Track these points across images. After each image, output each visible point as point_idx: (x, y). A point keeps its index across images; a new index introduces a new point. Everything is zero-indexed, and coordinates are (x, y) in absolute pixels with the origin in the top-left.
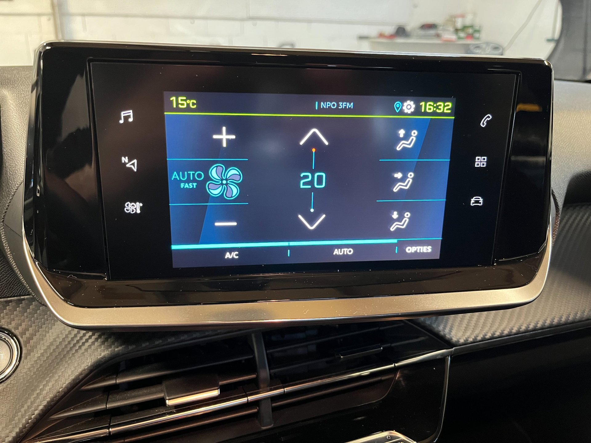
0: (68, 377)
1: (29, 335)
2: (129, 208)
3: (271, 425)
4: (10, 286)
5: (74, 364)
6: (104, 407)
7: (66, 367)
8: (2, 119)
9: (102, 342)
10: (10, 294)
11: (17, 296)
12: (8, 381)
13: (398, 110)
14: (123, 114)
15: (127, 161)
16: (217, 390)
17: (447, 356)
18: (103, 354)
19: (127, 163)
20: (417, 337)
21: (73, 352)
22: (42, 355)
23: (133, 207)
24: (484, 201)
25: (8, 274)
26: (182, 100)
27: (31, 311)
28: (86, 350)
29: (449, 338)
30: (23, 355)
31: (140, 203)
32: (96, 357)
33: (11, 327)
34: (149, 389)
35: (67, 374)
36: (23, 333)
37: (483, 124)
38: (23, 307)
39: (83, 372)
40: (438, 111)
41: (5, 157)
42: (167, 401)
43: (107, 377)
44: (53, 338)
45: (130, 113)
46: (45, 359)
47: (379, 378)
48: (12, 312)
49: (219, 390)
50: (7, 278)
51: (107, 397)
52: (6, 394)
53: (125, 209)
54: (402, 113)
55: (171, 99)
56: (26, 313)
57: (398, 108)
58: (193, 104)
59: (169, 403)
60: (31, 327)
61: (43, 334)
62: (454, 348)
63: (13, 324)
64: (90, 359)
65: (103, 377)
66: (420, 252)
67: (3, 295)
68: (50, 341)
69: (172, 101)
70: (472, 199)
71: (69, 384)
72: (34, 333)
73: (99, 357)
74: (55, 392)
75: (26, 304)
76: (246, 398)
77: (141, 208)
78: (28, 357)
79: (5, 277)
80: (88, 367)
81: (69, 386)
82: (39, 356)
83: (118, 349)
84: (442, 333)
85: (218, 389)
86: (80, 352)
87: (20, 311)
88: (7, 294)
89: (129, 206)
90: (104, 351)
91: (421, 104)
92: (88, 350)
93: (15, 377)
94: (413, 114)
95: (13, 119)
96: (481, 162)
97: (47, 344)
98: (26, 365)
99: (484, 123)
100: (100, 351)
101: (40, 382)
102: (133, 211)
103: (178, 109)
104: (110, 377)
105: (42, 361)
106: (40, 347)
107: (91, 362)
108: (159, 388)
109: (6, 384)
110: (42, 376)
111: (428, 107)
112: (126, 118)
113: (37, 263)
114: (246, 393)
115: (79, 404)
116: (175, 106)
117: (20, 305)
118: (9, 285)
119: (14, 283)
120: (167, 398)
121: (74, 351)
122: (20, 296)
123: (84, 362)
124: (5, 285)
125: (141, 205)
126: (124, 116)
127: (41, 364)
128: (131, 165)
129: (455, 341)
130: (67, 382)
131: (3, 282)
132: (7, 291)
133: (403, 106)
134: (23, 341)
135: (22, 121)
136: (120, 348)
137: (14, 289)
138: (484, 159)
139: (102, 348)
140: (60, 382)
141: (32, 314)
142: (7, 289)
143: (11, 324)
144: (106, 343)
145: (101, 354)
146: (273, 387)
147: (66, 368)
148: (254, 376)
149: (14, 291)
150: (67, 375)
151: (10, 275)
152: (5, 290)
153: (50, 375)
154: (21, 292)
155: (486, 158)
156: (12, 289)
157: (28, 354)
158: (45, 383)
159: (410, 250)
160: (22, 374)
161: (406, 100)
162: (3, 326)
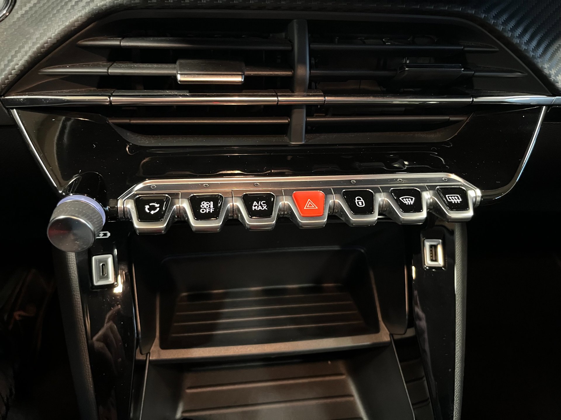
3: (301, 141)
6: (105, 70)
17: (541, 107)
47: (447, 118)
51: (111, 64)
59: (180, 78)
62: (555, 97)
76: (278, 98)
85: (242, 76)
104: (115, 38)
108: (172, 66)
114: (277, 94)
115: (77, 64)
120: (179, 72)
130: (57, 32)
145: (101, 2)
148: (290, 73)
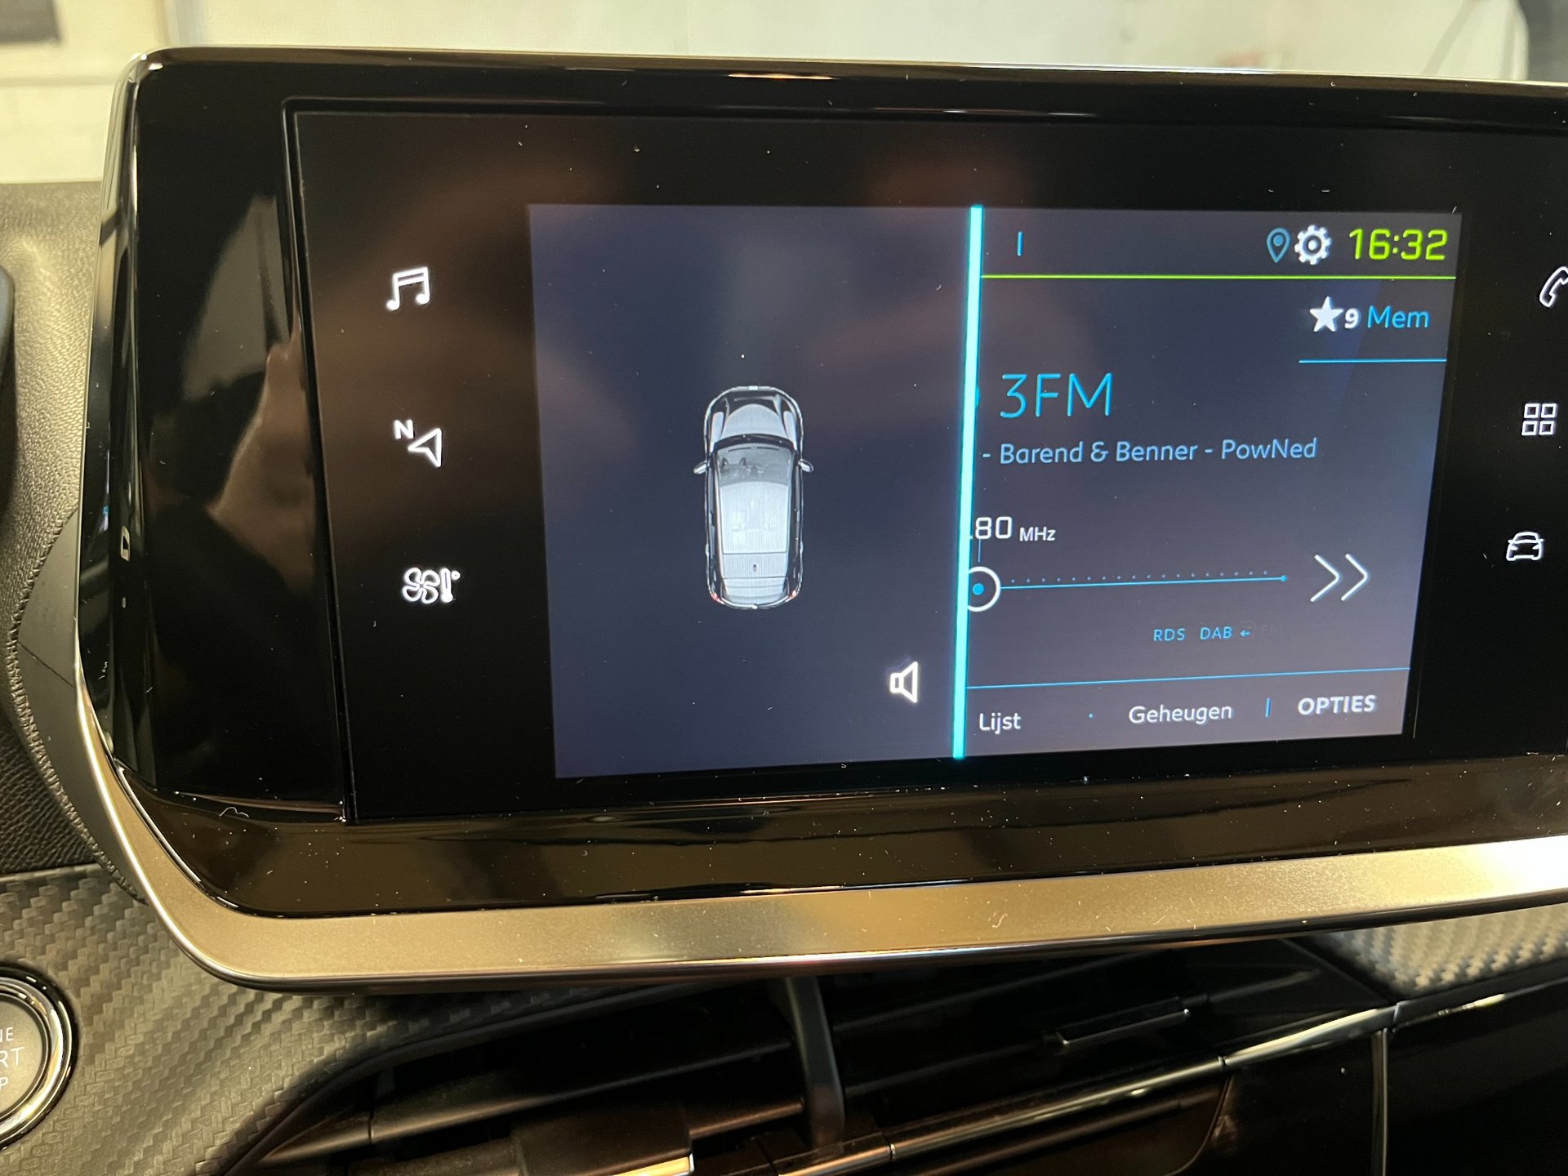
0: (220, 1125)
1: (99, 986)
2: (418, 586)
4: (40, 836)
5: (239, 1083)
7: (215, 1093)
8: (19, 324)
9: (326, 1009)
10: (41, 859)
11: (61, 866)
12: (37, 1136)
13: (1277, 255)
14: (399, 280)
15: (410, 434)
16: (686, 1158)
17: (1377, 1031)
18: (328, 1050)
19: (411, 441)
20: (1288, 973)
21: (237, 1044)
22: (141, 1049)
23: (428, 583)
24: (1545, 544)
25: (34, 798)
27: (105, 910)
28: (276, 1036)
29: (1382, 974)
30: (81, 1052)
31: (451, 569)
32: (308, 1059)
33: (44, 962)
34: (469, 1157)
35: (219, 1115)
36: (82, 982)
37: (1548, 298)
38: (82, 900)
39: (266, 1109)
40: (1405, 256)
43: (341, 1119)
44: (174, 994)
45: (421, 275)
46: (149, 1064)
47: (1175, 1103)
48: (47, 914)
49: (691, 1156)
50: (33, 810)
53: (404, 590)
54: (1291, 263)
56: (90, 918)
57: (1277, 250)
60: (106, 960)
61: (142, 984)
62: (1400, 1004)
63: (52, 953)
64: (288, 1066)
65: (328, 1119)
66: (1341, 714)
67: (19, 864)
68: (164, 1007)
70: (1509, 541)
71: (225, 1147)
72: (115, 981)
73: (315, 1061)
75: (89, 889)
77: (456, 587)
78: (98, 1058)
79: (26, 806)
80: (283, 1093)
81: (226, 1155)
82: (131, 1052)
83: (377, 1032)
84: (1363, 959)
85: (687, 1155)
86: (259, 1042)
87: (74, 911)
88: (31, 858)
89: (417, 579)
90: (331, 1038)
91: (1352, 234)
92: (283, 1037)
93: (58, 1120)
94: (1323, 266)
95: (50, 320)
96: (1539, 419)
97: (154, 1016)
98: (91, 1084)
99: (1551, 293)
100: (322, 1040)
101: (136, 1139)
102: (429, 596)
104: (351, 1119)
105: (140, 1071)
106: (133, 1025)
107: (292, 1075)
108: (502, 1152)
109: (28, 1145)
110: (141, 1120)
111: (1373, 243)
112: (409, 292)
113: (121, 770)
114: (771, 1164)
117: (73, 893)
118: (39, 832)
119: (54, 826)
121: (238, 1040)
122: (71, 864)
123: (269, 1075)
124: (24, 832)
125: (456, 575)
126: (400, 288)
127: (138, 1080)
128: (423, 445)
129: (1404, 983)
130: (218, 1142)
131: (18, 822)
132: (31, 850)
133: (1293, 241)
134: (82, 1007)
135: (77, 325)
136: (381, 1029)
137: (51, 845)
138: (1550, 410)
139: (326, 1031)
140: (196, 1141)
141: (110, 921)
142: (31, 844)
143: (44, 953)
144: (337, 1013)
145: (321, 1050)
146: (853, 1142)
147: (216, 1097)
148: (796, 1107)
149: (54, 851)
150: (217, 1117)
151: (41, 800)
152: (26, 847)
153: (164, 1119)
154: (74, 853)
155: (1554, 406)
156: (46, 845)
157: (98, 1047)
158: (151, 1143)
159: (1310, 707)
160: (80, 1113)
161: (1299, 225)
162: (20, 960)
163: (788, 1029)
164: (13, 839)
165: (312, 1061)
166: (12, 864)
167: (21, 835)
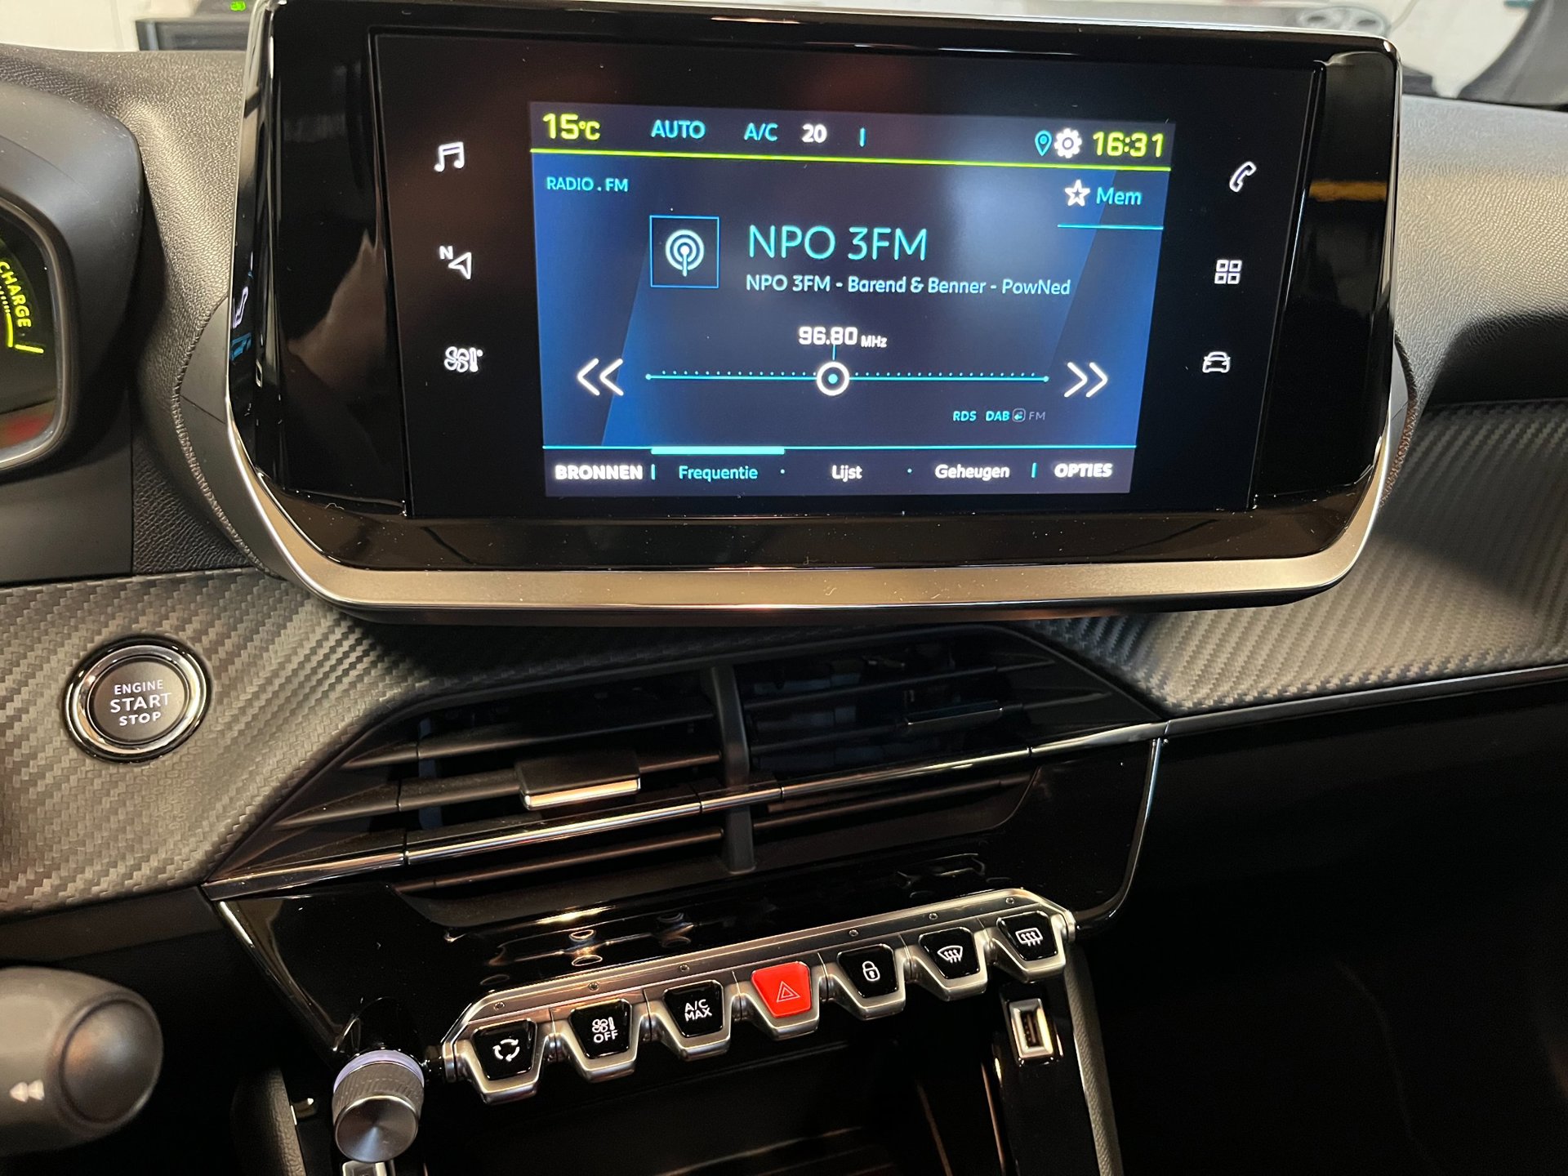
0: (316, 738)
1: (224, 654)
2: (455, 359)
3: (750, 867)
4: (181, 547)
6: (393, 806)
9: (387, 669)
10: (181, 564)
11: (196, 570)
13: (1042, 151)
14: (443, 150)
15: (450, 256)
16: (635, 781)
18: (389, 694)
19: (450, 261)
20: (1086, 693)
21: (325, 689)
22: (256, 695)
23: (462, 357)
24: (1232, 362)
25: (178, 519)
26: (569, 122)
29: (1158, 697)
30: (214, 696)
31: (478, 348)
33: (184, 636)
34: (485, 777)
36: (212, 651)
37: (1236, 184)
38: (210, 595)
39: (342, 737)
40: (1133, 153)
41: (170, 254)
42: (527, 799)
43: (398, 744)
44: (279, 661)
45: (458, 148)
47: (996, 782)
49: (639, 780)
50: (176, 527)
51: (397, 788)
52: (179, 776)
53: (446, 362)
54: (1052, 156)
55: (546, 119)
57: (1043, 146)
58: (593, 131)
59: (533, 801)
61: (255, 653)
62: (1170, 721)
63: (190, 630)
64: (362, 702)
66: (1086, 477)
67: (166, 566)
68: (272, 668)
69: (547, 123)
70: (1205, 358)
72: (234, 652)
73: (381, 699)
74: (289, 769)
75: (215, 588)
76: (698, 804)
77: (480, 361)
78: (224, 702)
79: (172, 525)
80: (357, 720)
81: (319, 757)
82: (249, 698)
83: (421, 684)
84: (1143, 685)
85: (636, 778)
88: (174, 563)
89: (455, 354)
90: (391, 687)
91: (1095, 137)
92: (356, 685)
94: (1076, 159)
96: (1227, 271)
97: (265, 674)
98: (221, 717)
99: (1238, 182)
100: (384, 687)
102: (462, 366)
103: (560, 143)
104: (404, 744)
106: (250, 680)
107: (364, 708)
108: (508, 775)
111: (1111, 144)
112: (450, 159)
114: (697, 795)
115: (339, 800)
116: (553, 135)
117: (204, 591)
118: (180, 544)
119: (192, 539)
120: (528, 792)
122: (203, 569)
123: (349, 708)
124: (170, 543)
125: (480, 353)
126: (445, 156)
127: (256, 714)
128: (459, 264)
129: (1173, 704)
131: (165, 536)
132: (174, 557)
133: (1054, 140)
134: (212, 669)
136: (425, 683)
137: (189, 553)
138: (1236, 266)
140: (299, 748)
142: (175, 552)
143: (183, 630)
144: (394, 671)
146: (755, 785)
148: (715, 757)
149: (190, 558)
150: (313, 735)
151: (183, 521)
152: (171, 554)
155: (1239, 263)
156: (185, 554)
157: (225, 694)
159: (1064, 470)
160: (214, 735)
161: (1060, 129)
162: (167, 634)
163: (710, 704)
164: (162, 548)
165: (378, 700)
166: (160, 566)
167: (167, 546)
